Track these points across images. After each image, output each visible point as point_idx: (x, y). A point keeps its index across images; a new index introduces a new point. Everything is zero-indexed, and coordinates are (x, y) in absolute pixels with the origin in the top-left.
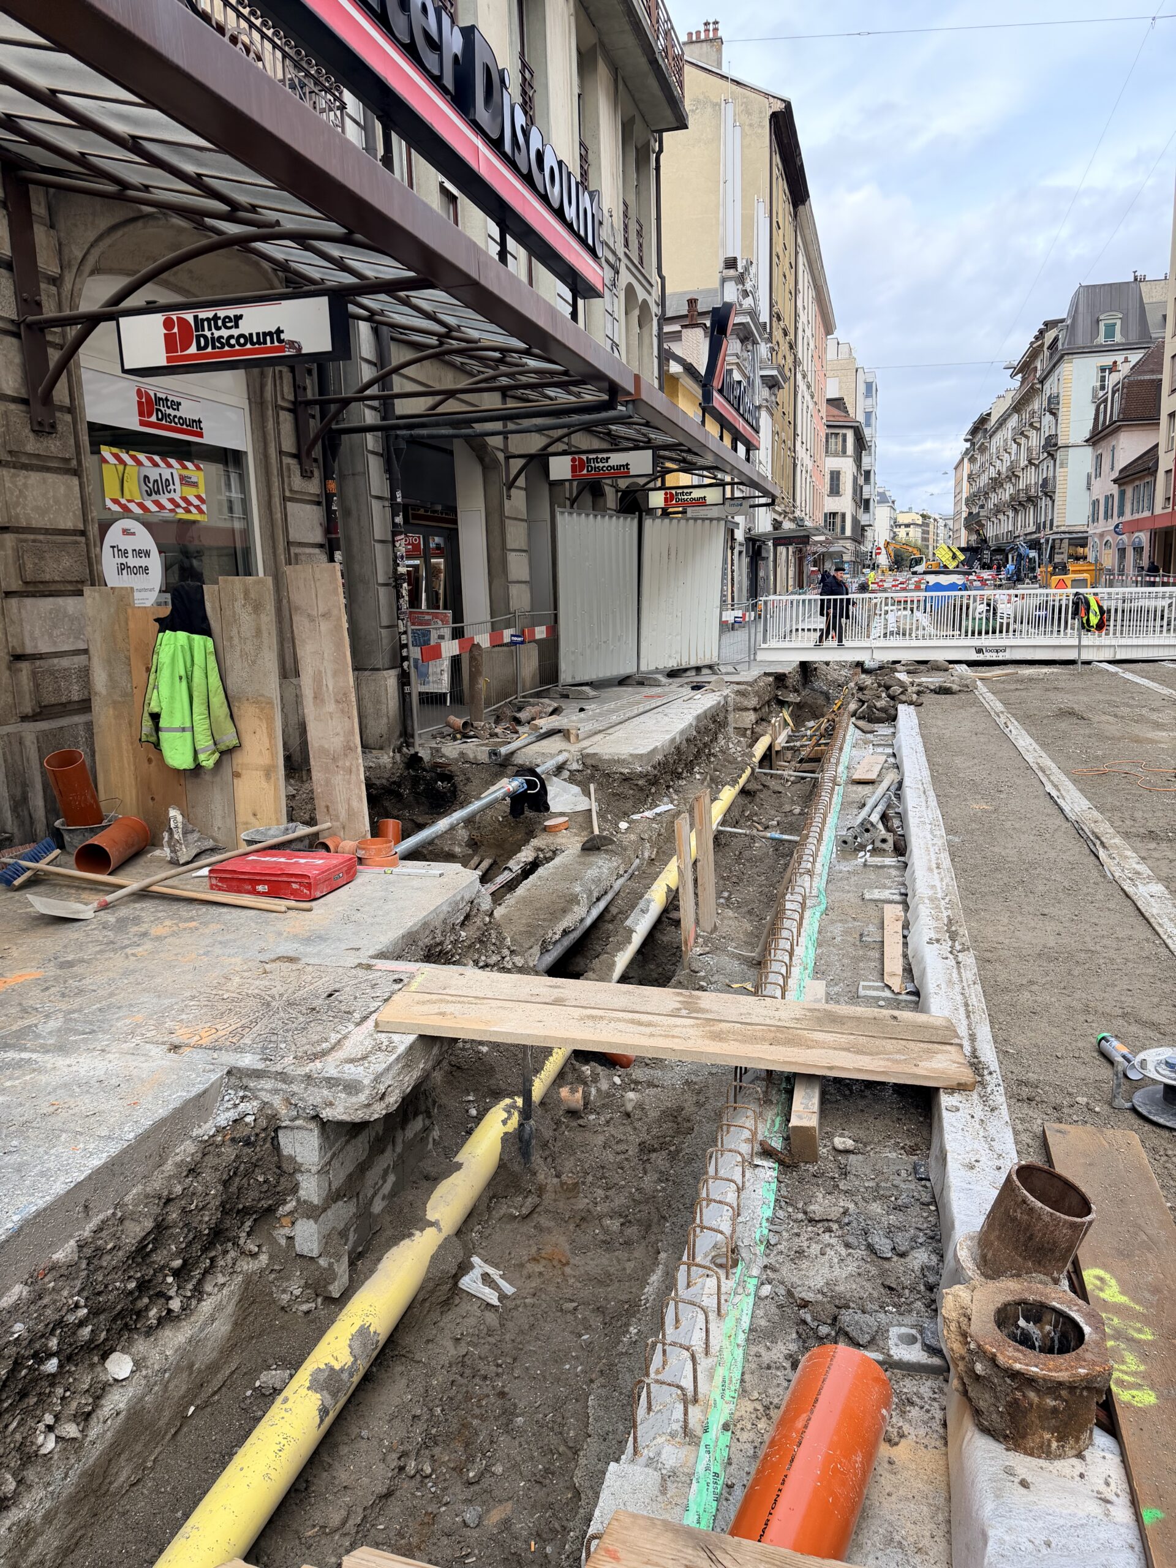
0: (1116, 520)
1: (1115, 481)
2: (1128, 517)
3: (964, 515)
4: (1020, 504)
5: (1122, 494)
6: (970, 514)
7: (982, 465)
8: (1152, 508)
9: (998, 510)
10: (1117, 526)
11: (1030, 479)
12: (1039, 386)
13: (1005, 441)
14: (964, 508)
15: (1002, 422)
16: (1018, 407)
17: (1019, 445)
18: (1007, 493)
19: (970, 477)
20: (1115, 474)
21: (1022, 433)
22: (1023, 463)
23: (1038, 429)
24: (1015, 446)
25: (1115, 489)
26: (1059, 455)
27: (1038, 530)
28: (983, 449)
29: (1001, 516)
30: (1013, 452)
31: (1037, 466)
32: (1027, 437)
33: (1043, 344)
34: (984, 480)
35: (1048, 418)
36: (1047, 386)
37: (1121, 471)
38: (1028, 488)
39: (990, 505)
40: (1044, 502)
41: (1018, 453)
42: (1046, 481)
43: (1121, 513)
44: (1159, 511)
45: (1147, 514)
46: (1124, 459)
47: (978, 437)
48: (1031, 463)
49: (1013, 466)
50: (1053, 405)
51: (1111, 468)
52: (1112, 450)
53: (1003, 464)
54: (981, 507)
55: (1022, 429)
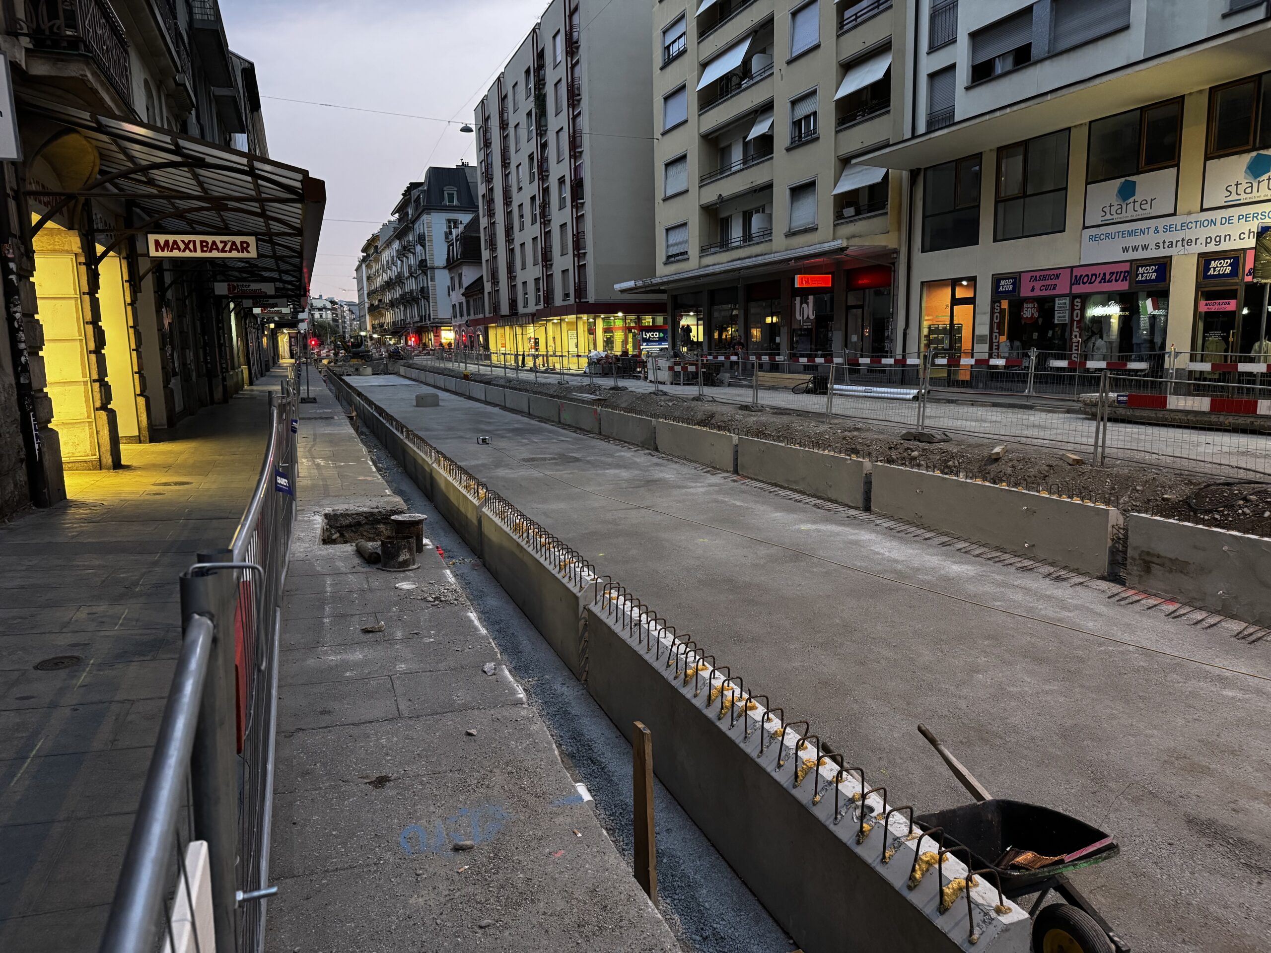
0: (465, 318)
1: (463, 295)
2: (472, 317)
3: (367, 306)
4: (408, 302)
5: (468, 302)
6: (372, 305)
7: (377, 271)
8: (484, 313)
9: (392, 304)
10: (467, 322)
11: (411, 285)
12: (411, 225)
13: (392, 257)
14: (366, 300)
15: (388, 243)
16: (400, 235)
17: (402, 261)
18: (397, 293)
19: (369, 278)
20: (463, 291)
21: (403, 255)
22: (406, 274)
23: (414, 254)
24: (399, 262)
25: (463, 299)
26: (429, 272)
27: (421, 321)
28: (376, 260)
29: (395, 309)
30: (399, 266)
31: (416, 278)
32: (407, 257)
33: (410, 198)
34: (379, 282)
35: (419, 248)
36: (416, 226)
37: (466, 289)
38: (412, 291)
39: (387, 301)
40: (423, 302)
41: (402, 267)
42: (422, 289)
43: (469, 314)
44: (487, 315)
45: (481, 316)
46: (466, 282)
47: (372, 251)
48: (411, 275)
49: (400, 276)
50: (421, 240)
51: (461, 286)
52: (460, 276)
53: (392, 273)
54: (380, 301)
55: (404, 252)
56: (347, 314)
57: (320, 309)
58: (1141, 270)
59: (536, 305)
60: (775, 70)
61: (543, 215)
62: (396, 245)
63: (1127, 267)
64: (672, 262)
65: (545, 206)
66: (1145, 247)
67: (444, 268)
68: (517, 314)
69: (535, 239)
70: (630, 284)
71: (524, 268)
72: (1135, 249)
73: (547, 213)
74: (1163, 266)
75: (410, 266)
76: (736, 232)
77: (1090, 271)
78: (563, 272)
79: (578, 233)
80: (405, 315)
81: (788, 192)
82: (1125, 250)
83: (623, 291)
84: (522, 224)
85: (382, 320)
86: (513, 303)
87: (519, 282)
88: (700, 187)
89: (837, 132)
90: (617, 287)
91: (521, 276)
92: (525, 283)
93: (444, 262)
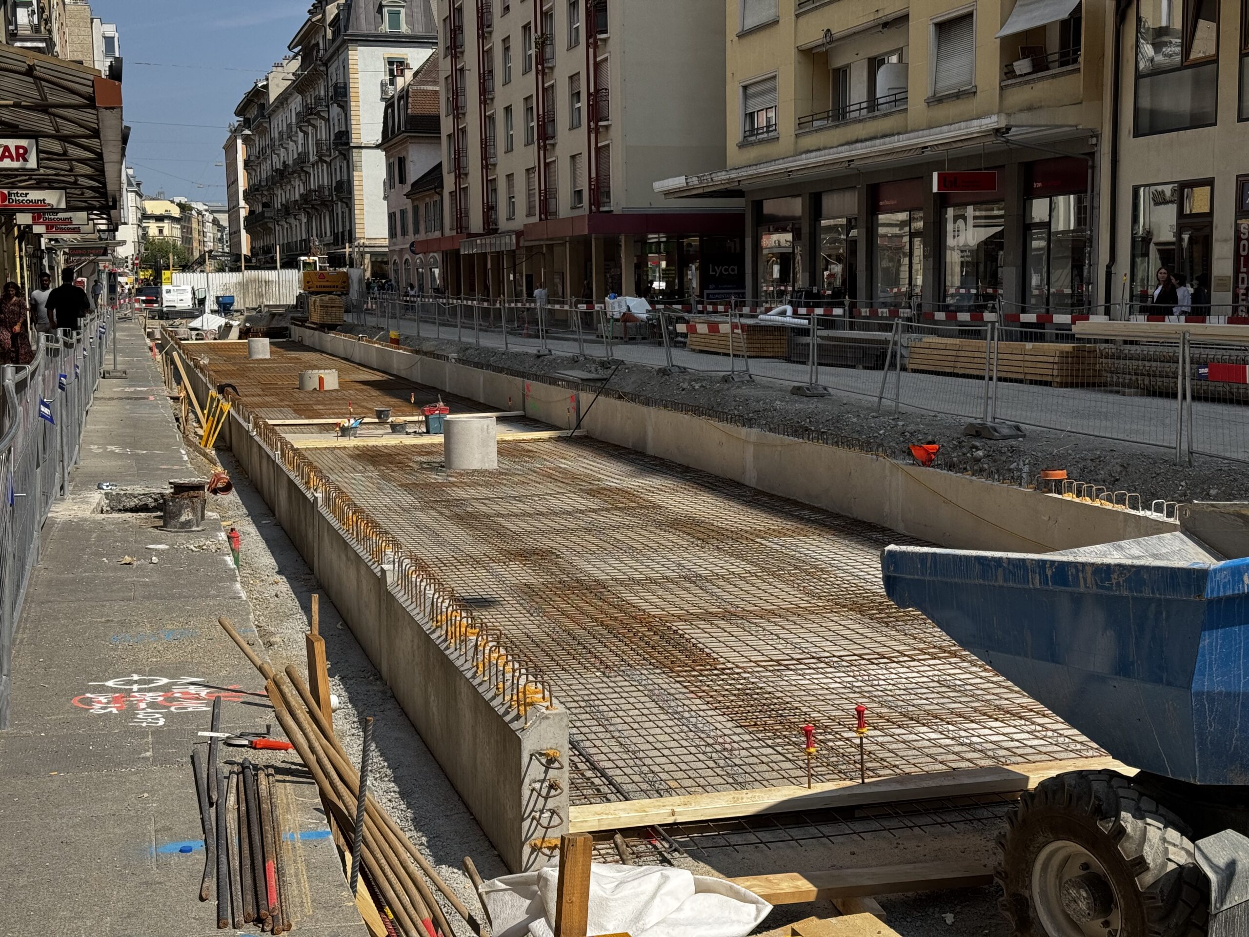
0: (411, 237)
1: (408, 195)
2: (422, 236)
3: (243, 213)
4: (313, 207)
5: (416, 210)
6: (251, 212)
7: (262, 151)
8: (442, 229)
9: (287, 211)
10: (412, 245)
11: (320, 178)
12: (323, 68)
13: (289, 126)
14: (242, 203)
15: (283, 101)
16: (300, 85)
17: (306, 133)
18: (296, 190)
19: (248, 164)
20: (407, 188)
21: (308, 121)
22: (313, 158)
23: (326, 120)
24: (301, 135)
25: (408, 205)
26: (353, 154)
28: (261, 131)
29: (292, 220)
30: (300, 141)
31: (329, 164)
32: (314, 126)
33: (321, 20)
34: (265, 170)
35: (335, 110)
36: (332, 69)
37: (414, 185)
38: (321, 188)
39: (278, 205)
40: (339, 208)
41: (305, 145)
42: (340, 184)
43: (417, 231)
44: (448, 232)
45: (438, 234)
46: (415, 172)
47: (253, 113)
48: (321, 160)
49: (302, 159)
50: (340, 95)
51: (402, 180)
52: (402, 162)
53: (289, 154)
54: (265, 205)
55: (307, 116)
56: (209, 228)
57: (160, 218)
59: (528, 215)
61: (541, 59)
62: (296, 103)
64: (752, 144)
65: (545, 42)
67: (378, 147)
68: (496, 231)
69: (527, 99)
70: (678, 182)
71: (509, 150)
73: (548, 56)
75: (318, 144)
76: (857, 92)
78: (573, 157)
79: (597, 91)
80: (309, 231)
81: (932, 28)
83: (668, 193)
84: (507, 71)
85: (268, 240)
86: (489, 209)
87: (500, 174)
88: (797, 16)
90: (660, 186)
91: (504, 164)
92: (510, 177)
93: (376, 137)
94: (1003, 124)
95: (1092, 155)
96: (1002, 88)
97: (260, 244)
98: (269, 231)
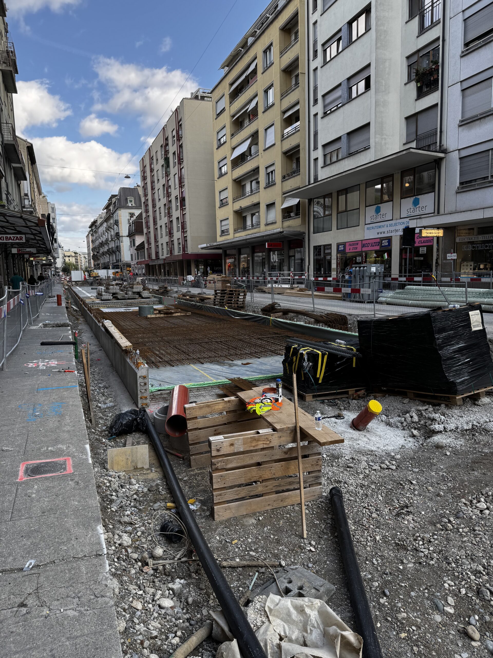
0: (137, 261)
1: (136, 249)
2: (140, 260)
3: (92, 255)
4: (110, 253)
5: (138, 253)
6: (94, 254)
7: (96, 238)
8: (145, 258)
9: (103, 254)
11: (112, 245)
12: (112, 215)
13: (103, 231)
14: (91, 252)
15: (101, 224)
16: (107, 220)
17: (108, 233)
18: (106, 248)
19: (92, 241)
20: (135, 248)
22: (110, 240)
23: (114, 229)
24: (106, 233)
25: (136, 252)
26: (120, 238)
27: (117, 262)
28: (96, 232)
29: (105, 256)
30: (106, 235)
31: (114, 241)
32: (110, 231)
33: (111, 202)
34: (97, 243)
35: (115, 226)
36: (114, 216)
37: (137, 247)
38: (112, 248)
39: (101, 252)
40: (118, 253)
41: (108, 236)
42: (117, 247)
43: (138, 259)
44: (146, 259)
45: (144, 260)
46: (137, 243)
47: (94, 228)
48: (112, 240)
49: (107, 240)
50: (117, 223)
51: (134, 245)
52: (134, 240)
53: (103, 239)
54: (97, 252)
55: (109, 228)
56: (83, 259)
57: (69, 257)
58: (383, 242)
59: (167, 254)
60: (260, 153)
61: (169, 213)
62: (105, 225)
63: (378, 240)
64: (223, 236)
65: (169, 209)
66: (384, 233)
67: (127, 236)
68: (159, 258)
69: (166, 224)
70: (205, 245)
71: (162, 237)
72: (381, 233)
73: (171, 212)
74: (389, 239)
75: (111, 236)
76: (249, 223)
77: (367, 242)
78: (178, 239)
79: (183, 222)
80: (109, 259)
81: (265, 206)
82: (378, 233)
83: (202, 248)
84: (160, 216)
85: (99, 262)
86: (157, 253)
87: (160, 244)
88: (233, 203)
89: (282, 182)
90: (200, 246)
91: (161, 241)
92: (162, 244)
93: (127, 234)
94: (282, 231)
95: (304, 238)
96: (282, 222)
97: (96, 263)
98: (99, 259)
